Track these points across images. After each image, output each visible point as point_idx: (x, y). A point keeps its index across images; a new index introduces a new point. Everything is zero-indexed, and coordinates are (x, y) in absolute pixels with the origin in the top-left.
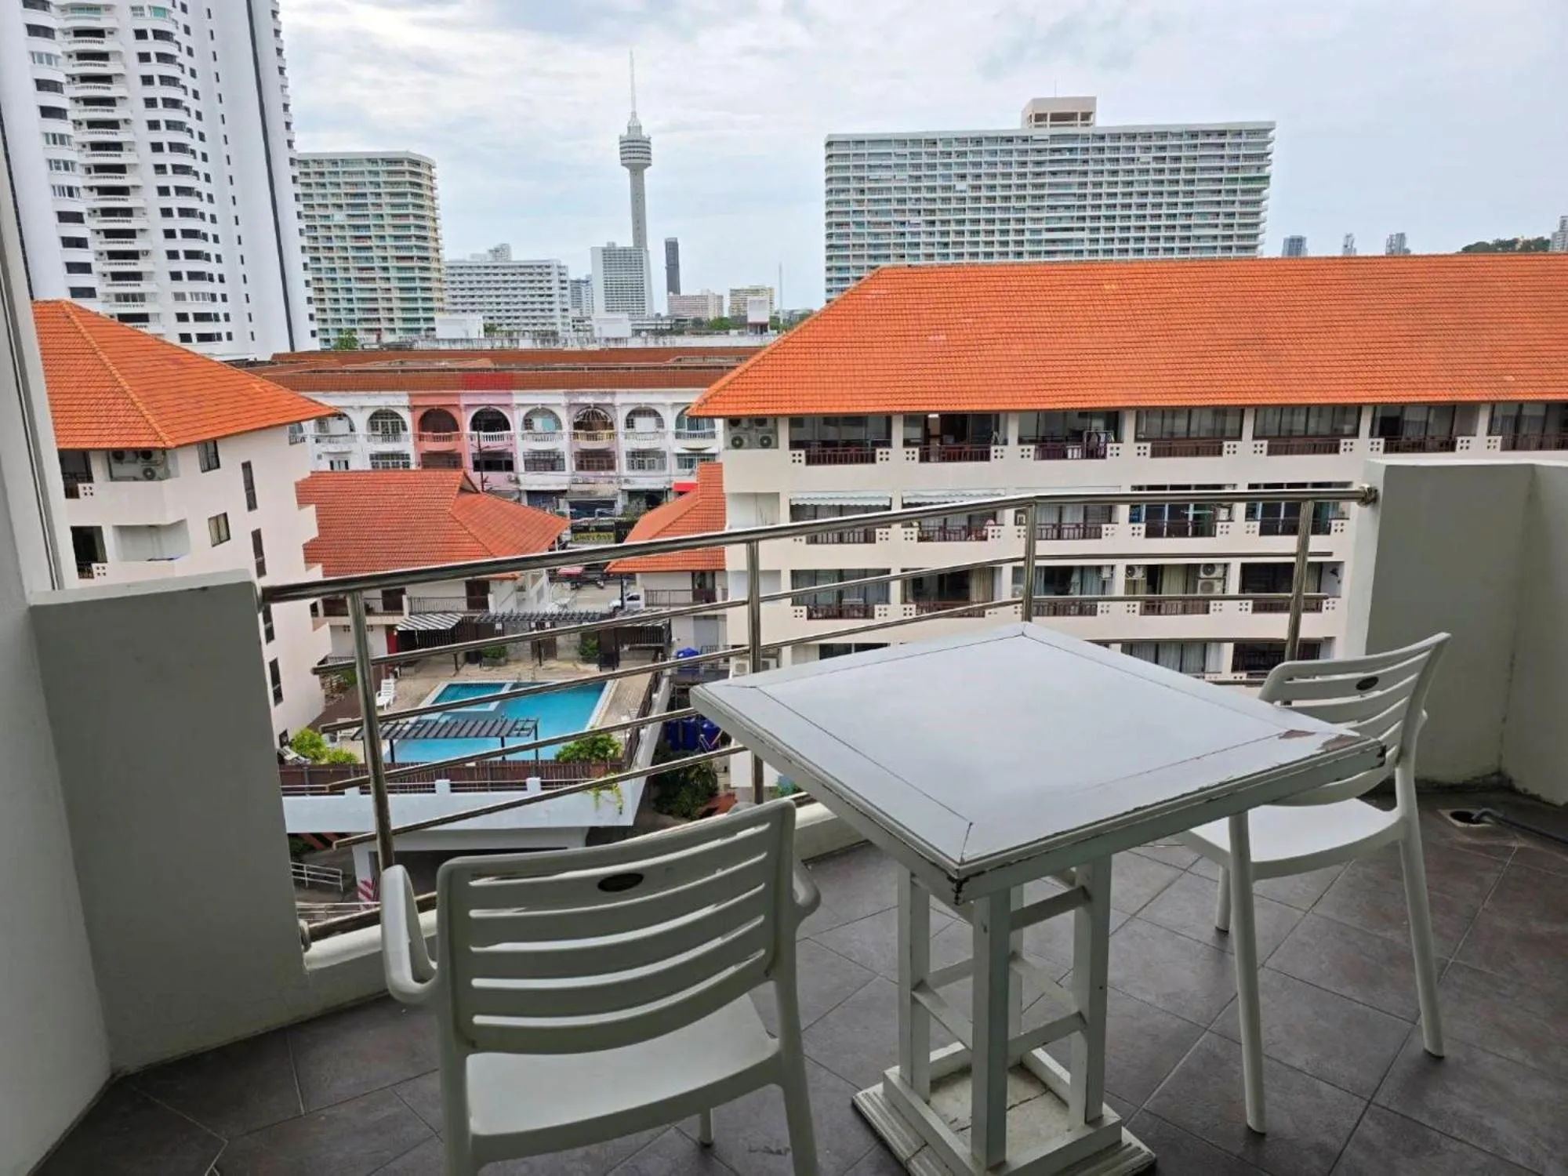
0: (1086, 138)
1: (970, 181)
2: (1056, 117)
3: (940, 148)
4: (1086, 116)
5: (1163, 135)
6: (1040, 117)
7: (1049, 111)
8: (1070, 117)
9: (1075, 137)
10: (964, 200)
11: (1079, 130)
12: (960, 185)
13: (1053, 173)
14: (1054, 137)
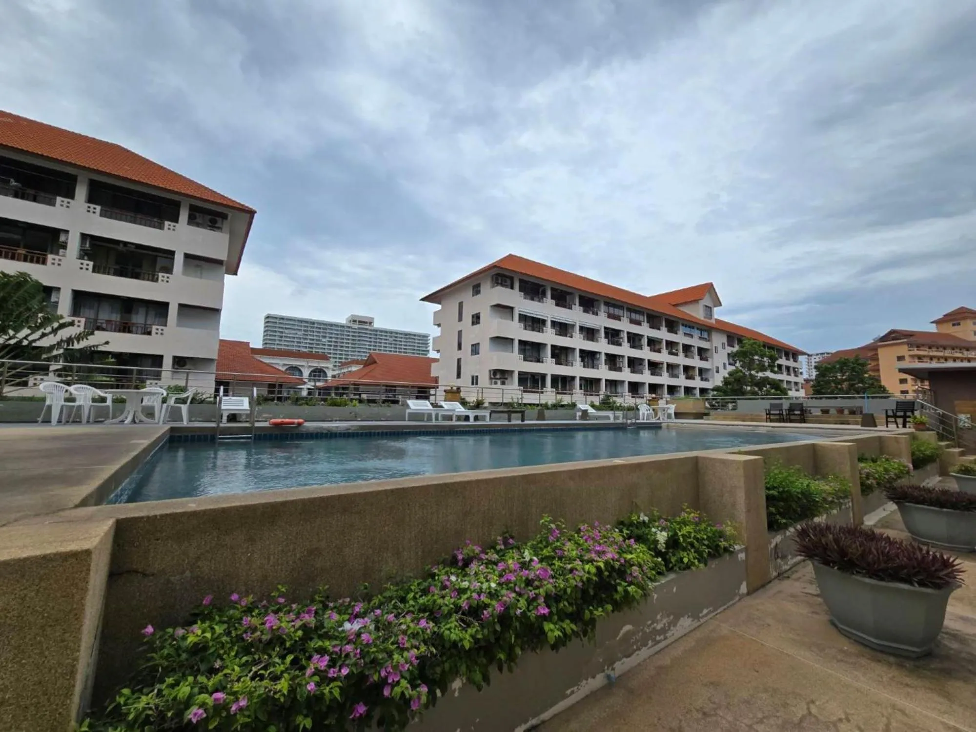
0: (371, 330)
1: (328, 339)
2: (360, 322)
3: (316, 325)
4: (370, 323)
5: (397, 333)
6: (354, 321)
7: (358, 319)
8: (365, 323)
9: (367, 329)
10: (325, 345)
11: (367, 327)
12: (324, 340)
13: (359, 340)
14: (359, 328)
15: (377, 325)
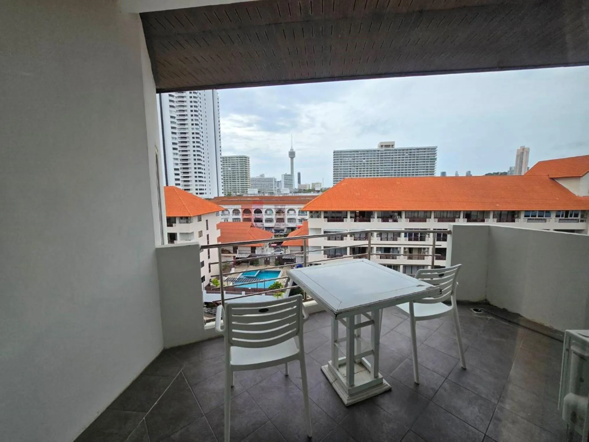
0: (393, 150)
1: (366, 160)
2: (385, 146)
3: (359, 153)
4: (393, 146)
6: (382, 146)
7: (384, 145)
8: (389, 146)
9: (390, 150)
10: (365, 164)
11: (391, 149)
12: (364, 161)
13: (385, 158)
14: (385, 150)
15: (396, 147)
